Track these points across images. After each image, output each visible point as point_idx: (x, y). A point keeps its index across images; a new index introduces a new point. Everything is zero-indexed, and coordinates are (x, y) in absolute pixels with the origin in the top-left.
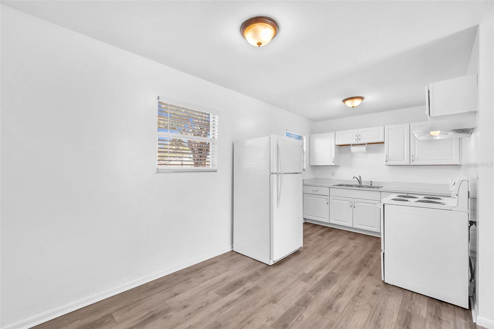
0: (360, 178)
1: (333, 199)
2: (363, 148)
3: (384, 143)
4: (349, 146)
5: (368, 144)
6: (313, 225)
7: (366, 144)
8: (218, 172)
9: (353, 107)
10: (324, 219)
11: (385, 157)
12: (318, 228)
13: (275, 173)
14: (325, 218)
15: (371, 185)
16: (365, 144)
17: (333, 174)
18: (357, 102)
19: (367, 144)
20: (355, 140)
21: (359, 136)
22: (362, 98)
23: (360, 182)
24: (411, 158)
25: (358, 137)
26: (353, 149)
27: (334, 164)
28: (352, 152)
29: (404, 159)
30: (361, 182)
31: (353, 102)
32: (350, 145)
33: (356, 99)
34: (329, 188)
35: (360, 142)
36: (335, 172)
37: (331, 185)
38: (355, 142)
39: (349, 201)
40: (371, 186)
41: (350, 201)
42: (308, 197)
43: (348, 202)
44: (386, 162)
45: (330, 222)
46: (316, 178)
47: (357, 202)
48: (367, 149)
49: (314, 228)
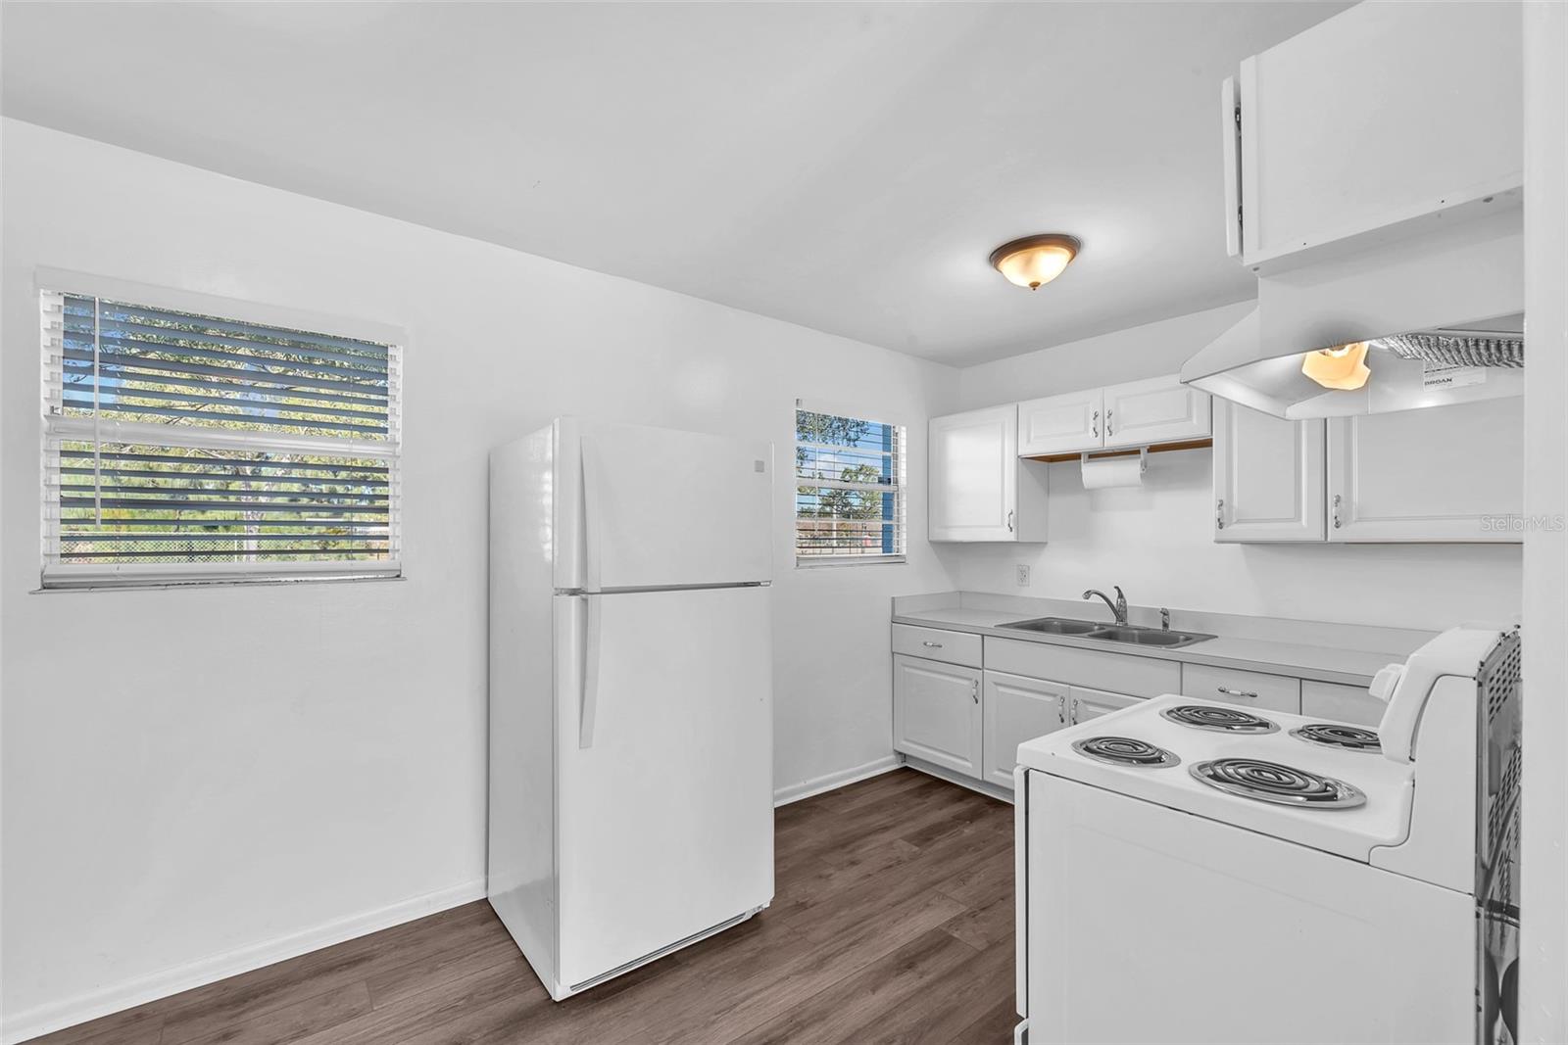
0: (1121, 596)
1: (997, 684)
2: (1131, 469)
3: (1207, 443)
4: (1075, 461)
5: (1153, 449)
6: (928, 781)
7: (1143, 451)
8: (405, 579)
9: (1034, 285)
10: (966, 763)
11: (1214, 504)
12: (936, 797)
13: (574, 592)
14: (966, 760)
15: (1165, 625)
16: (1137, 452)
17: (1023, 575)
18: (1050, 263)
19: (1149, 451)
20: (1091, 433)
21: (1106, 415)
22: (1071, 243)
23: (1120, 612)
24: (1332, 511)
25: (1105, 420)
26: (1091, 473)
27: (1011, 537)
28: (1086, 486)
29: (1298, 517)
30: (1126, 611)
31: (1028, 262)
32: (1076, 457)
33: (1042, 248)
34: (983, 636)
35: (1113, 442)
36: (1029, 567)
37: (989, 623)
38: (1093, 444)
39: (1055, 695)
40: (1162, 636)
41: (1059, 697)
42: (907, 669)
43: (1050, 699)
44: (1221, 526)
45: (985, 779)
46: (960, 592)
47: (1085, 702)
48: (1148, 472)
49: (919, 800)
